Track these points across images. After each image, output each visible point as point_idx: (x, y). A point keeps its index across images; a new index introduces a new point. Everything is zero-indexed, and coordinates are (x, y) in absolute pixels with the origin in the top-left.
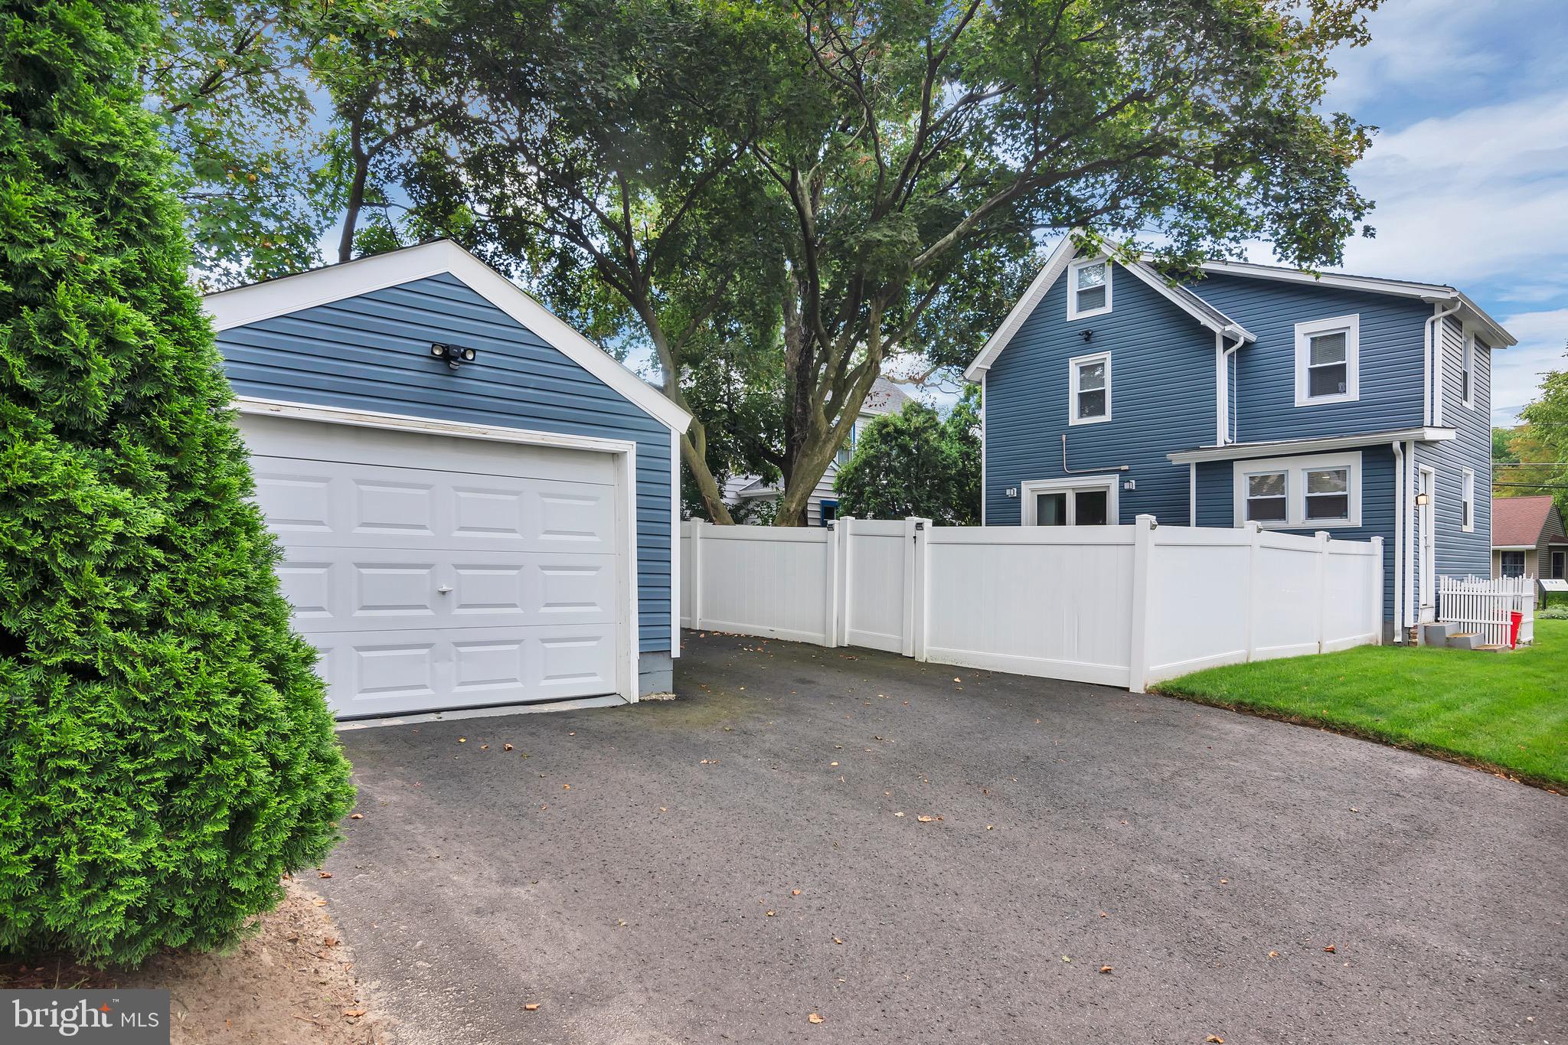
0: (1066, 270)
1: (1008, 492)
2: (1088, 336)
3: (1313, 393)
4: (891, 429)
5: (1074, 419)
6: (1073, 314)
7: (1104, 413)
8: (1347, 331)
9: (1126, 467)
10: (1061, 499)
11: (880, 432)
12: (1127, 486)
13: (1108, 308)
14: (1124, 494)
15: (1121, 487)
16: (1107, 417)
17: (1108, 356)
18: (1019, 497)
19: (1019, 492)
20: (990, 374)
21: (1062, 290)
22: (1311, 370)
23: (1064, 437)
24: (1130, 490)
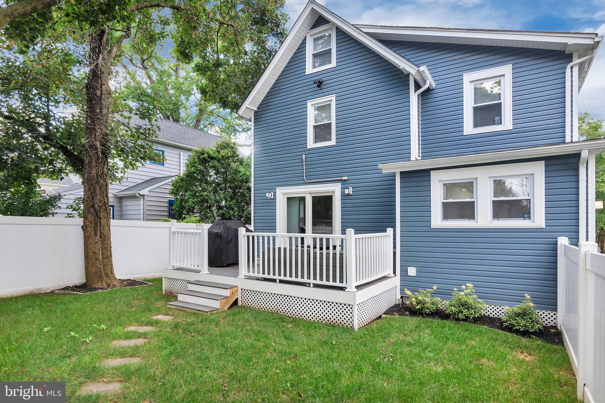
0: (305, 39)
1: (267, 195)
2: (320, 84)
3: (476, 125)
4: (206, 155)
5: (311, 144)
6: (309, 69)
7: (331, 140)
8: (502, 79)
9: (346, 178)
10: (302, 200)
11: (199, 158)
12: (346, 191)
13: (333, 64)
14: (344, 196)
15: (343, 192)
16: (333, 142)
17: (333, 98)
18: (275, 199)
19: (275, 196)
20: (257, 114)
21: (303, 53)
22: (475, 108)
23: (304, 156)
24: (349, 195)
